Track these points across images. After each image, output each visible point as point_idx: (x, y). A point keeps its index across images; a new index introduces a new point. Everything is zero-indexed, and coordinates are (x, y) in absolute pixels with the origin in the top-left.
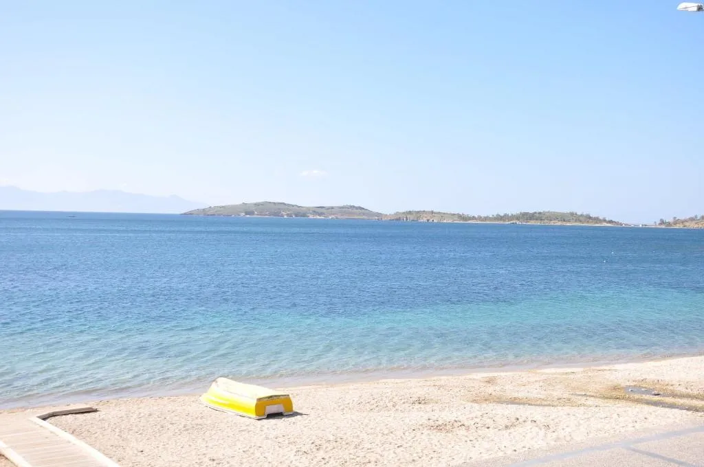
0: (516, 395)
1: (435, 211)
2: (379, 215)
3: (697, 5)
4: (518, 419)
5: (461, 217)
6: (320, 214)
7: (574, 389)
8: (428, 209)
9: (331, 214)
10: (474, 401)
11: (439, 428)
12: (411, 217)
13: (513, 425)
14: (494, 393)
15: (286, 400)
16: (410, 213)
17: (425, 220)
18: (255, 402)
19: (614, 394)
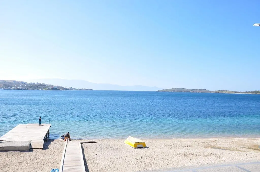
0: (219, 146)
1: (227, 90)
3: (259, 24)
4: (211, 154)
5: (235, 92)
6: (193, 91)
7: (240, 145)
8: (225, 90)
9: (197, 91)
11: (184, 155)
12: (220, 92)
13: (209, 156)
14: (213, 145)
15: (144, 143)
16: (219, 91)
17: (224, 93)
18: (134, 143)
19: (254, 148)
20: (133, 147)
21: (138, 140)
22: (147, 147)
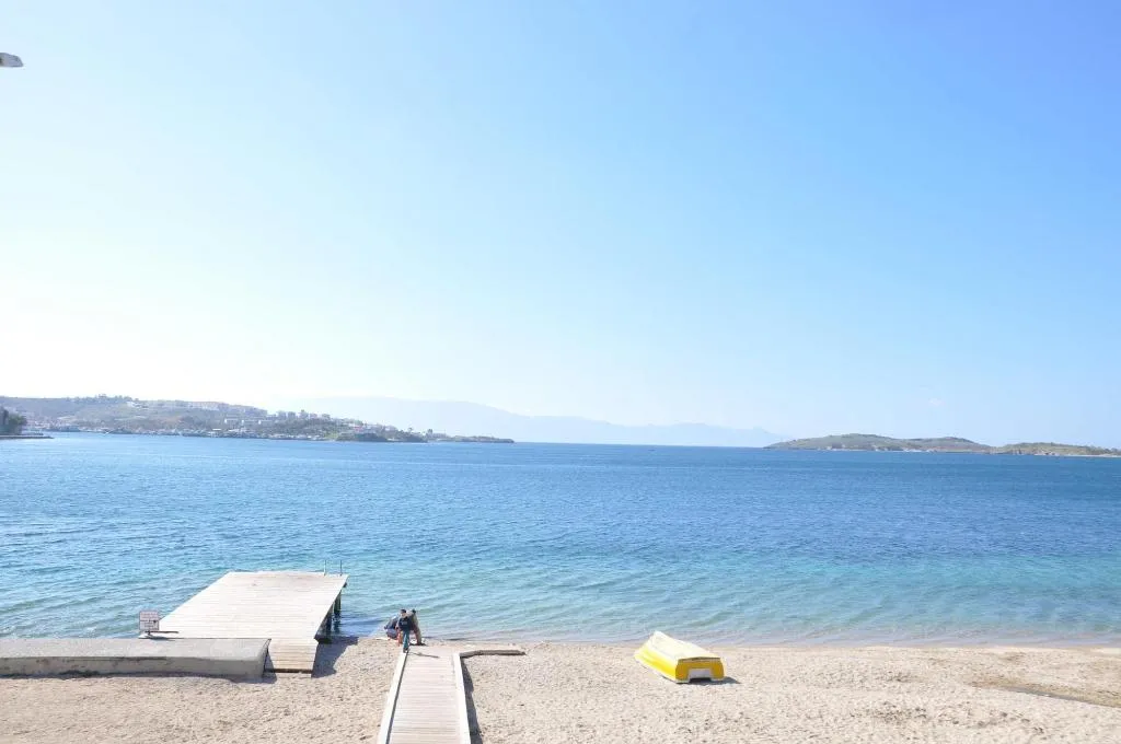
0: (1037, 680)
2: (987, 447)
4: (1005, 715)
5: (1089, 450)
6: (916, 447)
8: (1047, 440)
9: (928, 448)
10: (975, 684)
11: (888, 717)
12: (1025, 451)
13: (993, 723)
14: (1007, 675)
15: (716, 664)
16: (1024, 445)
17: (1043, 454)
18: (675, 663)
20: (674, 678)
21: (692, 650)
22: (730, 680)
